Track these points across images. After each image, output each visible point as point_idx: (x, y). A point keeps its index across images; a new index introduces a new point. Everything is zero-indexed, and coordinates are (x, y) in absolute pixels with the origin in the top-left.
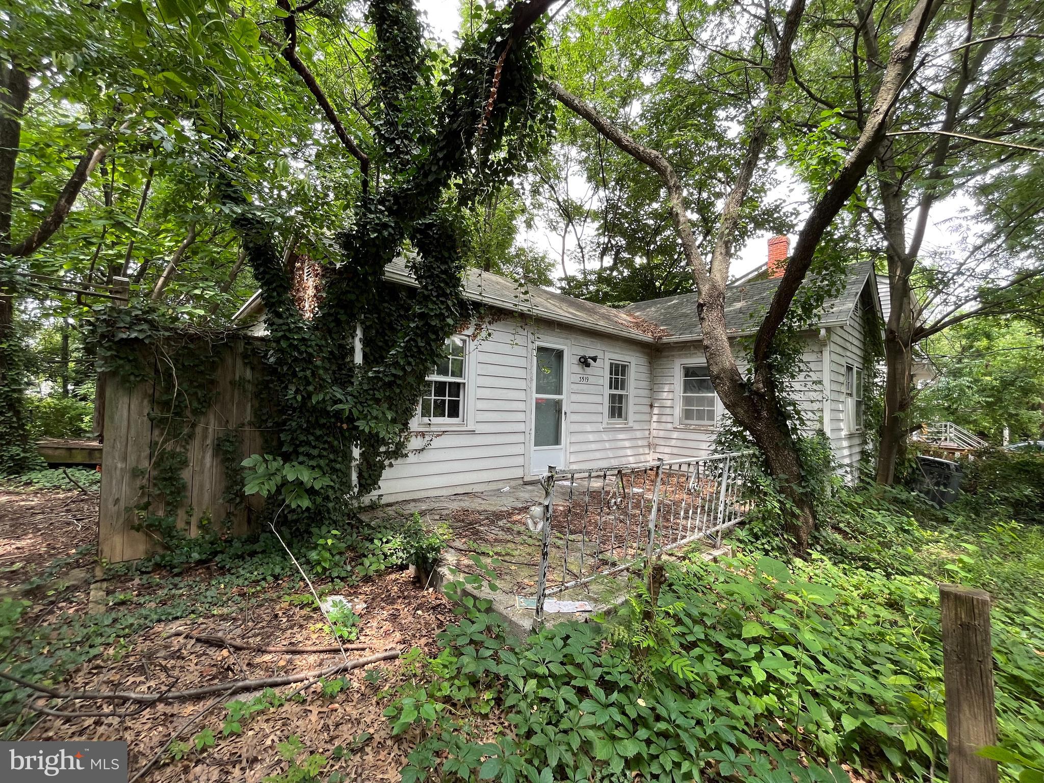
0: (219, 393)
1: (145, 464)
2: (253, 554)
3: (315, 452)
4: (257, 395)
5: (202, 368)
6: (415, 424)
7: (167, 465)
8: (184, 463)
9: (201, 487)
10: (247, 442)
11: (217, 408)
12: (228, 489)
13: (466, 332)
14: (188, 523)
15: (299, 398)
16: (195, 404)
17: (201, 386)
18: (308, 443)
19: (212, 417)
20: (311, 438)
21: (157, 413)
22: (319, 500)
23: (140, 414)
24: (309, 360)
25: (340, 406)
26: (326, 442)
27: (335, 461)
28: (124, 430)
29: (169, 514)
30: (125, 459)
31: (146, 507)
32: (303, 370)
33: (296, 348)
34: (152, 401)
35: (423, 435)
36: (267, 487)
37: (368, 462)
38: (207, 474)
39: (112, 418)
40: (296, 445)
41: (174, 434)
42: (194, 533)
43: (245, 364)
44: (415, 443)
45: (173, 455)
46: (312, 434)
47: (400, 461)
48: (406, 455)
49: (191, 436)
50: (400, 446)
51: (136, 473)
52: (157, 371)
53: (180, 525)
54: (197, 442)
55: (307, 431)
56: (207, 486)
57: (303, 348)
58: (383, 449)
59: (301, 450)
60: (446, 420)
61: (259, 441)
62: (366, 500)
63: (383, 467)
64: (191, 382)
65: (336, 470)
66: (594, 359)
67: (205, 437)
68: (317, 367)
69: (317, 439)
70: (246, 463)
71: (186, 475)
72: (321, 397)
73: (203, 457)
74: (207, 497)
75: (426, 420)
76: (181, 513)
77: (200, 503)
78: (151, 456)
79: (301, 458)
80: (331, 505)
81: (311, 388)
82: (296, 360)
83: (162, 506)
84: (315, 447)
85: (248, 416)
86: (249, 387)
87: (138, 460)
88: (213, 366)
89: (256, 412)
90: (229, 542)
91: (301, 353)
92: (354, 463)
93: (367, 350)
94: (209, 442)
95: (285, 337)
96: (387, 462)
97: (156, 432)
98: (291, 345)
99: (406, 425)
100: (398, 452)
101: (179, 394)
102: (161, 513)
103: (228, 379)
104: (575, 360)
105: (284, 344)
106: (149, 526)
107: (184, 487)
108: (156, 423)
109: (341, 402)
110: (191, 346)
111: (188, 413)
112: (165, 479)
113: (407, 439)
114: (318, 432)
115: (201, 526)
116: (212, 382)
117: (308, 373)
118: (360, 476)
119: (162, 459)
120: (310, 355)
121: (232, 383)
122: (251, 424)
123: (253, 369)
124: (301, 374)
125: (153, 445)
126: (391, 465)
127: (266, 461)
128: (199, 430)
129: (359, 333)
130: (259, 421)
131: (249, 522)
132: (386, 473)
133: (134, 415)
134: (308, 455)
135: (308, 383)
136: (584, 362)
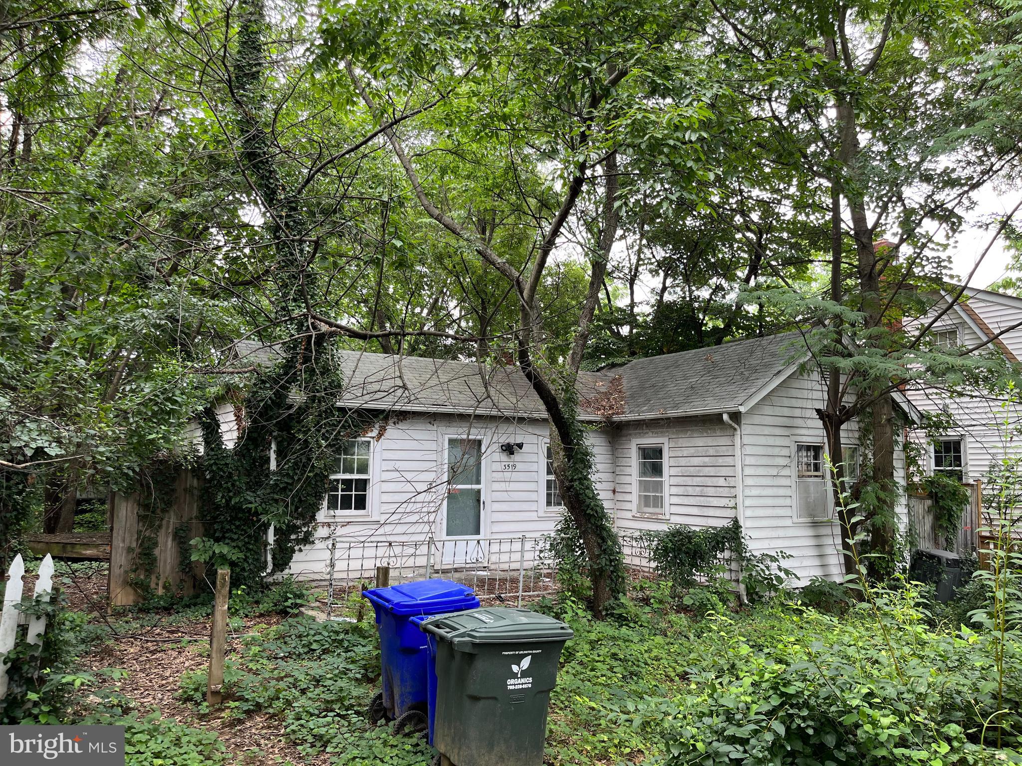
0: (176, 498)
1: (134, 545)
2: (195, 605)
3: (236, 537)
4: (201, 497)
5: (167, 481)
6: (322, 515)
7: (146, 545)
8: (156, 544)
9: (165, 562)
10: (194, 530)
11: (175, 507)
12: (181, 563)
13: (370, 434)
14: (157, 584)
15: (224, 501)
16: (163, 506)
17: (166, 493)
18: (231, 531)
19: (172, 513)
20: (233, 527)
21: (142, 512)
22: (238, 570)
23: (133, 513)
24: (230, 475)
25: (250, 506)
26: (242, 530)
27: (249, 543)
28: (124, 523)
29: (147, 577)
30: (124, 541)
31: (135, 571)
32: (226, 483)
33: (221, 470)
34: (139, 504)
35: (329, 525)
36: (203, 557)
37: (280, 547)
38: (169, 553)
39: (118, 516)
40: (224, 531)
41: (151, 526)
42: (160, 591)
43: (193, 476)
44: (322, 532)
45: (150, 539)
46: (234, 524)
47: (308, 547)
48: (313, 542)
49: (160, 526)
50: (308, 534)
51: (130, 550)
52: (142, 485)
53: (153, 585)
54: (163, 531)
55: (230, 522)
56: (169, 561)
57: (225, 469)
58: (293, 537)
59: (227, 535)
60: (353, 512)
61: (202, 530)
62: (278, 576)
63: (293, 551)
64: (161, 491)
65: (250, 550)
66: (520, 446)
67: (168, 527)
68: (235, 481)
69: (238, 527)
70: (192, 542)
71: (157, 552)
72: (237, 500)
73: (167, 541)
74: (168, 567)
75: (332, 512)
76: (153, 578)
77: (164, 572)
78: (137, 540)
79: (227, 541)
80: (246, 574)
81: (231, 494)
82: (222, 477)
83: (143, 572)
84: (235, 533)
85: (195, 513)
86: (196, 492)
87: (131, 543)
88: (174, 479)
89: (200, 509)
90: (181, 598)
91: (224, 472)
92: (269, 547)
93: (280, 459)
94: (170, 531)
95: (215, 464)
96: (296, 548)
97: (141, 524)
98: (218, 468)
99: (313, 518)
100: (307, 540)
101: (155, 499)
102: (142, 577)
103: (182, 487)
104: (496, 447)
105: (214, 468)
106: (136, 583)
107: (155, 560)
108: (141, 518)
109: (251, 503)
110: (161, 467)
111: (158, 511)
112: (145, 554)
113: (315, 529)
114: (238, 523)
115: (164, 587)
116: (173, 490)
117: (229, 484)
118: (274, 558)
119: (143, 542)
120: (230, 473)
121: (185, 490)
122: (196, 517)
123: (198, 479)
124: (225, 486)
125: (139, 532)
126: (300, 550)
127: (204, 541)
128: (164, 522)
129: (274, 446)
130: (202, 516)
131: (194, 587)
132: (296, 556)
133: (129, 514)
134: (233, 540)
135: (230, 491)
136: (509, 449)
